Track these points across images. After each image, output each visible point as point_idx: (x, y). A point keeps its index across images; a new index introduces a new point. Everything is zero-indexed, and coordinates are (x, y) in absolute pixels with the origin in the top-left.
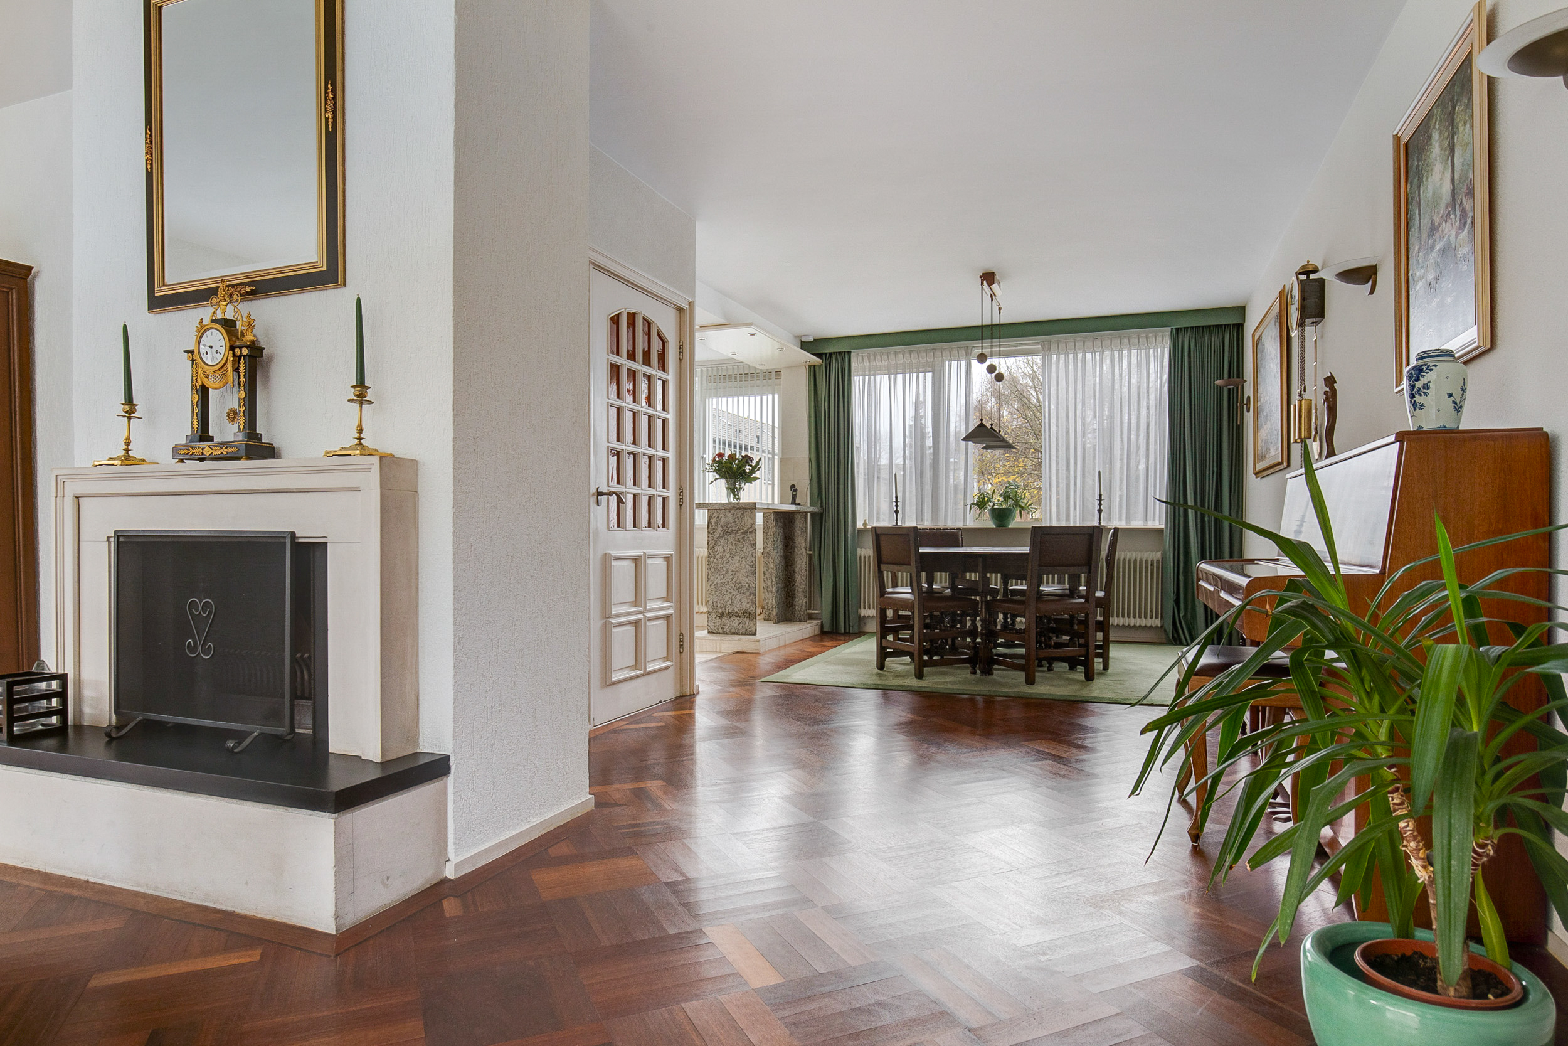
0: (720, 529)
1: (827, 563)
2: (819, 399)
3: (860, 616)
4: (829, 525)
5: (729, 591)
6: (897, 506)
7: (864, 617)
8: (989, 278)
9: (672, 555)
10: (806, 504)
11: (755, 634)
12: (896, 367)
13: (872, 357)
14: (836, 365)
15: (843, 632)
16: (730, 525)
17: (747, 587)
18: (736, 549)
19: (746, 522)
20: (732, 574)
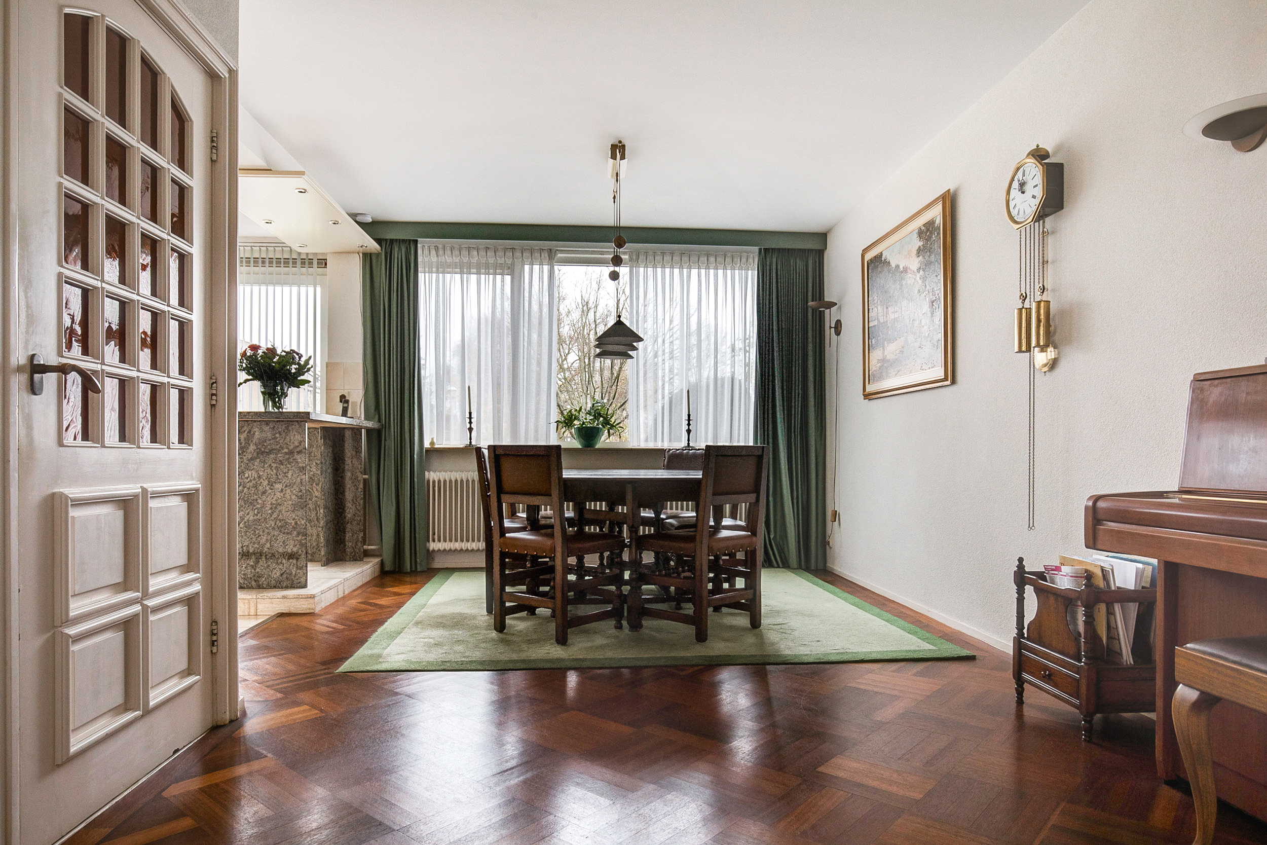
0: (252, 447)
1: (388, 488)
2: (377, 297)
3: (428, 550)
4: (390, 444)
5: (267, 531)
6: (470, 423)
7: (433, 551)
8: (618, 150)
9: (197, 490)
10: (358, 417)
11: (305, 586)
12: (469, 266)
13: (441, 252)
14: (398, 253)
15: (409, 570)
16: (268, 442)
17: (293, 524)
18: (277, 475)
19: (292, 438)
20: (271, 509)
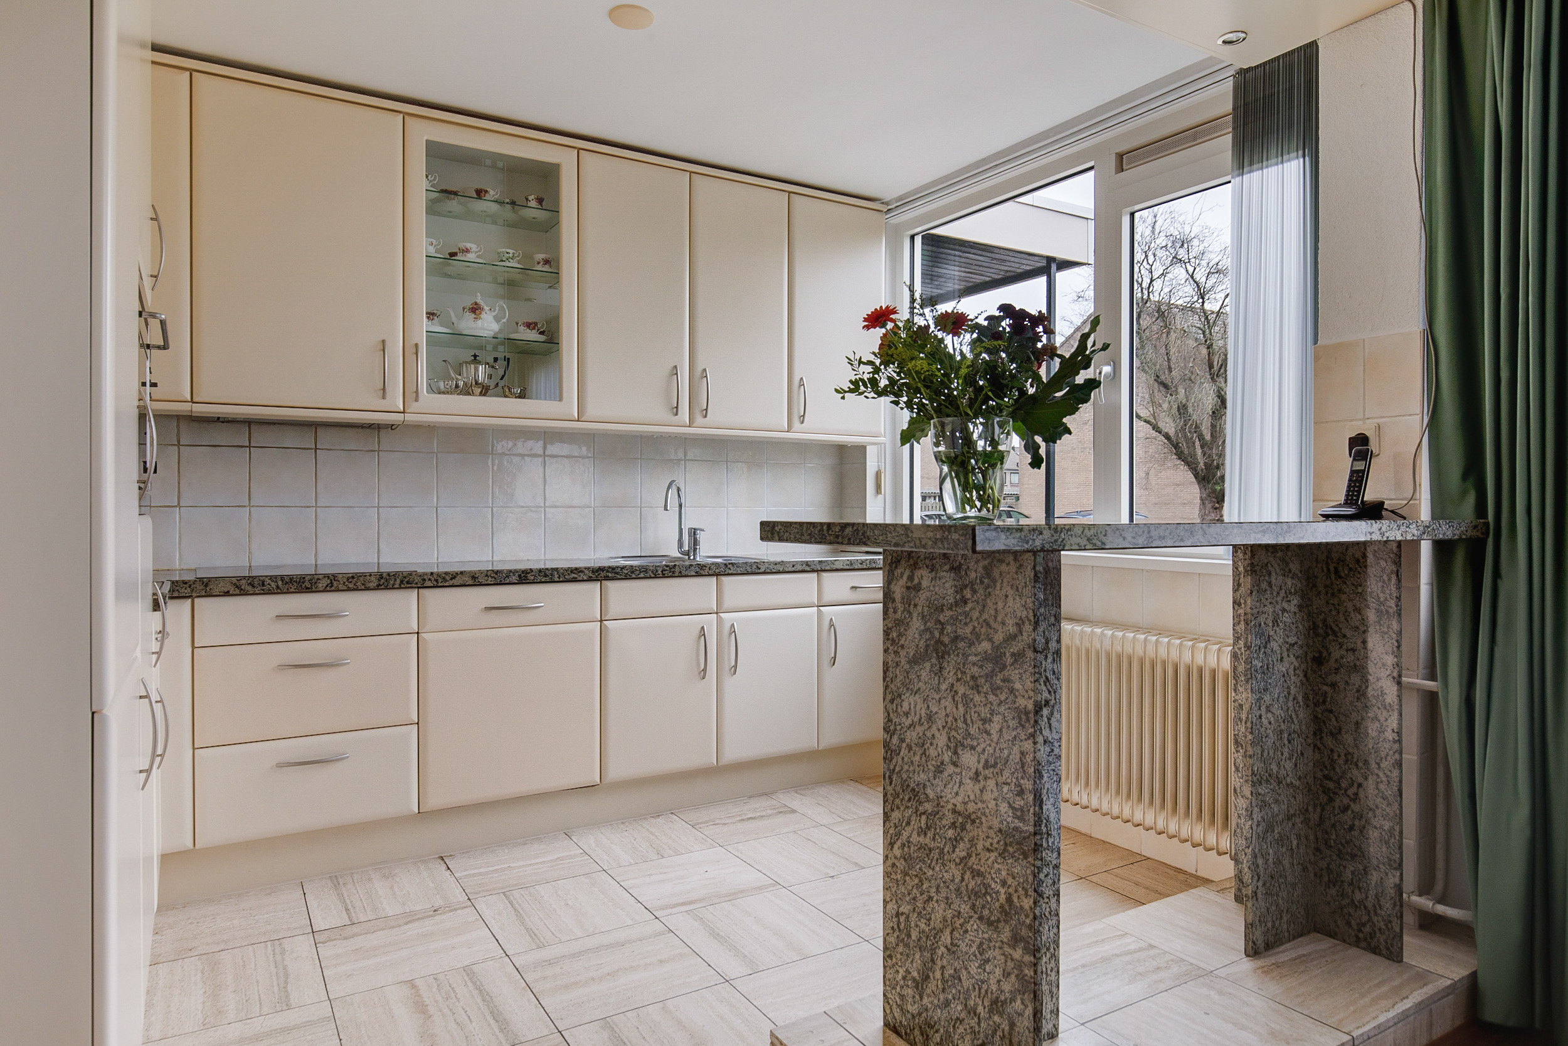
16: (948, 613)
17: (1003, 897)
18: (965, 722)
19: (1000, 605)
20: (953, 825)
